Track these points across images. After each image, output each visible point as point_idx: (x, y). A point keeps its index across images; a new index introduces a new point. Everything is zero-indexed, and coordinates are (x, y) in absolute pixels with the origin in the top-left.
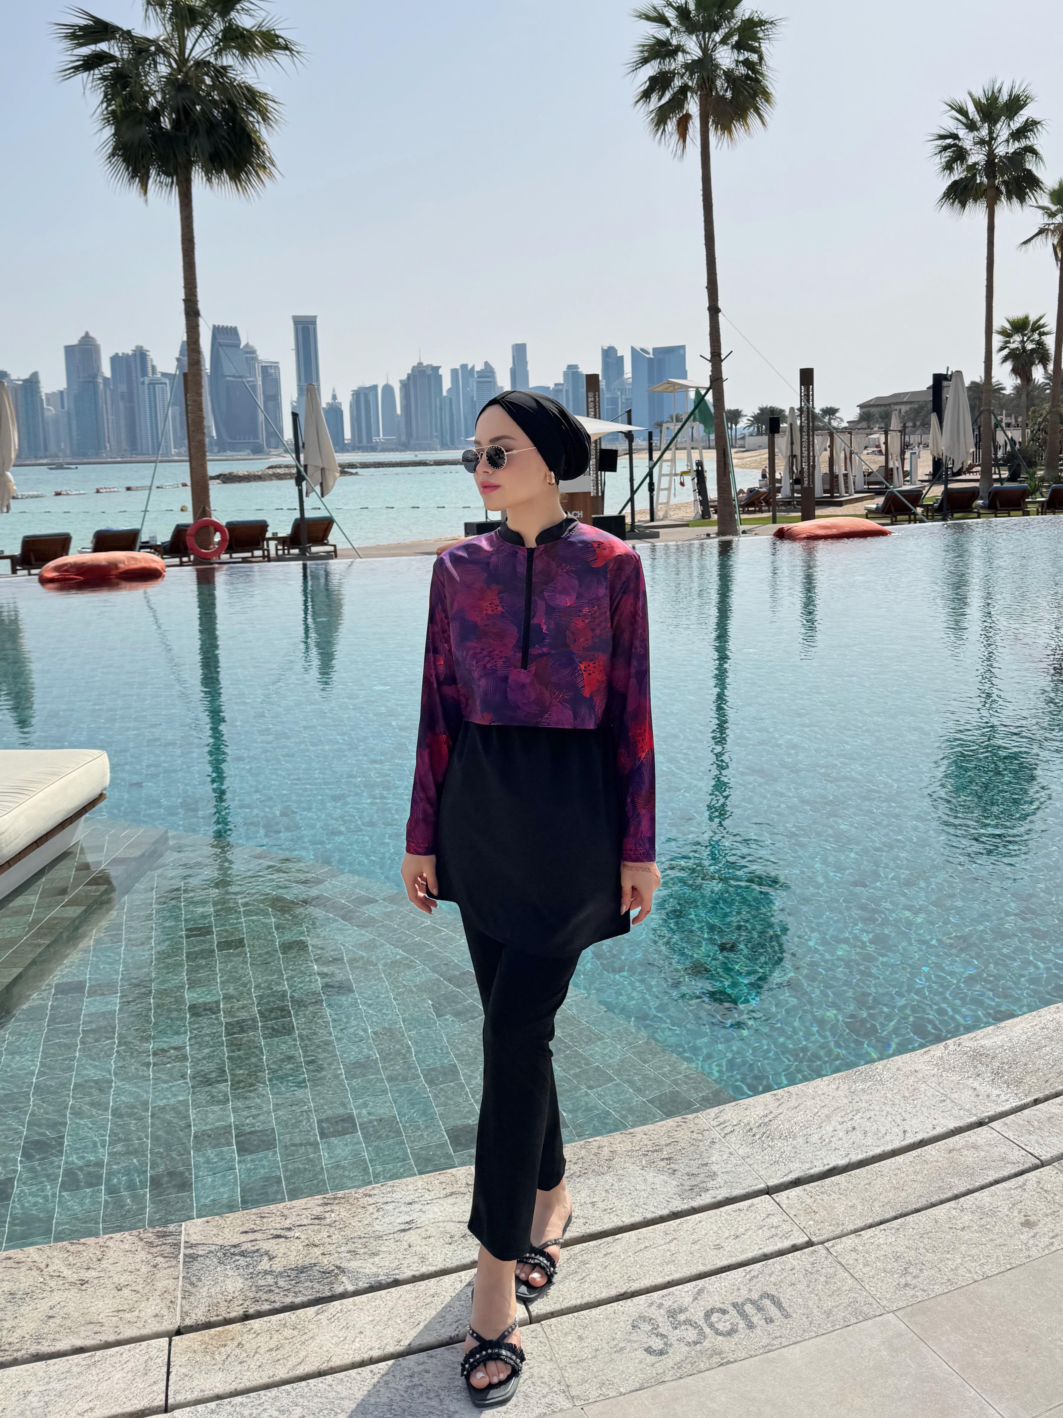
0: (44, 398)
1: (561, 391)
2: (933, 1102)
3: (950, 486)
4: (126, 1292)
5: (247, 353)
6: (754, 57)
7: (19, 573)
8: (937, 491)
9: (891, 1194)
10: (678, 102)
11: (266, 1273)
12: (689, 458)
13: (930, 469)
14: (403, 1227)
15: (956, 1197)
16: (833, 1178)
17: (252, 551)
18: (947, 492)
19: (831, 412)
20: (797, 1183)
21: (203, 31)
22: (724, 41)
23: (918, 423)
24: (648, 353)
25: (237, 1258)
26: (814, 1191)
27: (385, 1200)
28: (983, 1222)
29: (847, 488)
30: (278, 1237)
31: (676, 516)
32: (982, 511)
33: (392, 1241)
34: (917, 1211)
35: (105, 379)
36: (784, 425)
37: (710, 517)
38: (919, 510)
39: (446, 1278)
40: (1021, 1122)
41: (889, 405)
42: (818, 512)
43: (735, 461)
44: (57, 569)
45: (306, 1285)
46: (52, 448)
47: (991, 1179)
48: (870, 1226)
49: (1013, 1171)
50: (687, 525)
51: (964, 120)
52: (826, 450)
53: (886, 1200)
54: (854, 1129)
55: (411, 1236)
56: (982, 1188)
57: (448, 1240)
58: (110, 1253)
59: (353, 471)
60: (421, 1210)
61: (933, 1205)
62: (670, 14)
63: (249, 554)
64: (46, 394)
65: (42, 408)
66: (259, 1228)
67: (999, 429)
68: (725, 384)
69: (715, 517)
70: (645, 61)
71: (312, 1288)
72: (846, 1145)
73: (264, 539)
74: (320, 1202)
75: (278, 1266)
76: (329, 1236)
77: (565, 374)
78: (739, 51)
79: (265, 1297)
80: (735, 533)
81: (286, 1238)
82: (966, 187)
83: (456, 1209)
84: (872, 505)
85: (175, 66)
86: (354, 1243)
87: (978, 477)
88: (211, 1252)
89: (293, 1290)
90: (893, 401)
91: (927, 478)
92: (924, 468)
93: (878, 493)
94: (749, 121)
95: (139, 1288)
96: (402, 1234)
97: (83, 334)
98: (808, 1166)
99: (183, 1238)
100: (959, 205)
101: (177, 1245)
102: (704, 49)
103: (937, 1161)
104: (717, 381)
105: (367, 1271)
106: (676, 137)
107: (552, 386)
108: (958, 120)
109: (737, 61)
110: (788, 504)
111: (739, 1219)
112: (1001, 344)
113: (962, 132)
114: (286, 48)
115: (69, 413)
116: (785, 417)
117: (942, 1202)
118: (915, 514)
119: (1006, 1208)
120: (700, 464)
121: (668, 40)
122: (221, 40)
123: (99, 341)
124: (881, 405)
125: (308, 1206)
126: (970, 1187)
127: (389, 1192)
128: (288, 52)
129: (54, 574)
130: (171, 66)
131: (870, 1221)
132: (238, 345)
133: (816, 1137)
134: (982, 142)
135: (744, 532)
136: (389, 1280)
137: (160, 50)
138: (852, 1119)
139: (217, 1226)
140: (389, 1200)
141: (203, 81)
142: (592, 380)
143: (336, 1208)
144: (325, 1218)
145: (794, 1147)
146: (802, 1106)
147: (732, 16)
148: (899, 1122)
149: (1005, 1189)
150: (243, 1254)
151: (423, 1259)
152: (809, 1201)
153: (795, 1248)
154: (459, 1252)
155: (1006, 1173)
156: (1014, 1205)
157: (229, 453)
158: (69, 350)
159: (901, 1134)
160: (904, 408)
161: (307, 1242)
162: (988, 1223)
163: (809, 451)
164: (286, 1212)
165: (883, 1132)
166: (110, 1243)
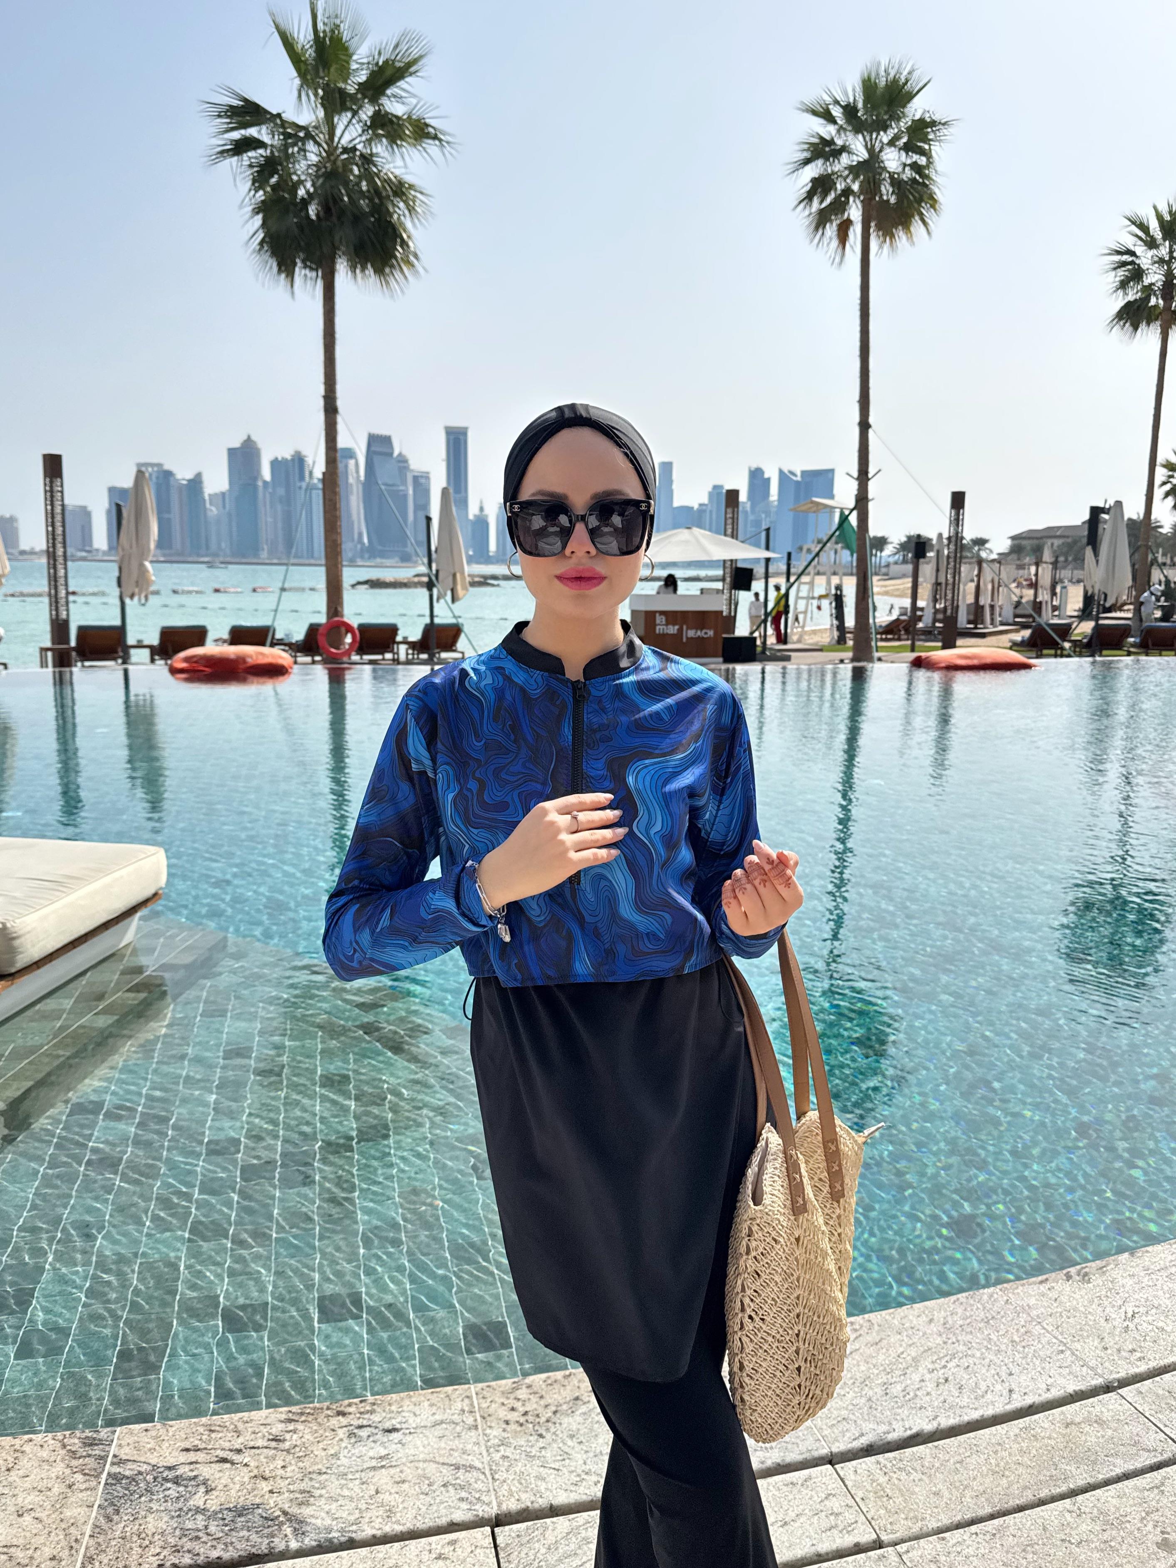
0: (207, 497)
1: (705, 511)
2: (1048, 1353)
3: (1101, 622)
4: (27, 1518)
5: (399, 461)
6: (923, 161)
7: (158, 662)
8: (1086, 627)
9: (987, 1481)
10: (839, 206)
11: (198, 1511)
12: (829, 582)
13: (1080, 605)
14: (374, 1463)
15: (1073, 1493)
16: (915, 1449)
17: (382, 653)
18: (1098, 628)
19: (981, 542)
20: (869, 1451)
21: (353, 117)
22: (892, 143)
23: (1070, 559)
24: (795, 475)
25: (169, 1485)
26: (889, 1465)
27: (360, 1422)
28: (1106, 1536)
29: (992, 620)
30: (224, 1460)
31: (810, 641)
32: (1132, 650)
33: (357, 1482)
34: (1021, 1509)
35: (265, 482)
36: (931, 554)
37: (845, 643)
38: (1067, 645)
39: (413, 1543)
40: (1161, 1392)
41: (1041, 538)
42: (959, 642)
43: (875, 590)
44: (187, 660)
45: (241, 1534)
46: (213, 546)
47: (1118, 1471)
48: (959, 1526)
49: (1148, 1462)
50: (821, 650)
51: (1143, 236)
52: (972, 581)
53: (981, 1489)
54: (946, 1380)
55: (382, 1478)
56: (1107, 1483)
57: (425, 1488)
58: (24, 1462)
59: (495, 582)
60: (400, 1442)
61: (1042, 1503)
62: (837, 112)
63: (379, 657)
64: (210, 495)
65: (205, 509)
66: (203, 1446)
67: (1154, 567)
68: (871, 505)
69: (850, 643)
70: (807, 162)
71: (248, 1540)
72: (936, 1404)
73: (394, 642)
74: (283, 1417)
75: (213, 1504)
76: (284, 1467)
77: (711, 495)
78: (907, 154)
79: (188, 1545)
80: (870, 660)
81: (233, 1463)
82: (1139, 307)
83: (443, 1445)
84: (1018, 637)
85: (324, 154)
86: (311, 1479)
87: (1130, 615)
88: (140, 1473)
89: (224, 1540)
90: (1045, 534)
91: (1076, 614)
92: (1074, 602)
93: (1025, 626)
94: (912, 229)
95: (43, 1515)
96: (372, 1473)
97: (245, 438)
98: (884, 1428)
99: (113, 1450)
100: (1131, 329)
101: (104, 1458)
102: (871, 150)
103: (1050, 1438)
104: (862, 500)
105: (319, 1522)
106: (835, 243)
107: (696, 507)
108: (1137, 236)
109: (905, 165)
110: (928, 634)
111: (791, 1497)
112: (1164, 479)
113: (1140, 250)
114: (435, 137)
115: (229, 515)
116: (932, 546)
117: (1054, 1499)
118: (1062, 649)
119: (1138, 1517)
120: (839, 588)
121: (832, 139)
122: (369, 127)
123: (260, 445)
124: (1033, 538)
125: (268, 1421)
126: (1092, 1481)
127: (368, 1412)
128: (437, 142)
129: (184, 665)
130: (320, 155)
131: (958, 1518)
132: (391, 454)
133: (899, 1387)
134: (1161, 261)
135: (880, 659)
136: (343, 1539)
137: (309, 136)
138: (945, 1367)
139: (157, 1437)
140: (365, 1423)
141: (351, 171)
142: (732, 496)
143: (300, 1427)
144: (285, 1440)
145: (870, 1400)
146: (885, 1342)
147: (904, 116)
148: (1004, 1376)
149: (1136, 1488)
150: (176, 1481)
151: (390, 1513)
152: (883, 1480)
153: (858, 1549)
154: (435, 1508)
155: (1139, 1465)
156: (1147, 1514)
157: (378, 560)
158: (232, 452)
159: (1005, 1393)
160: (1057, 542)
161: (255, 1472)
162: (1113, 1539)
163: (954, 578)
164: (241, 1426)
165: (984, 1388)
166: (27, 1448)
